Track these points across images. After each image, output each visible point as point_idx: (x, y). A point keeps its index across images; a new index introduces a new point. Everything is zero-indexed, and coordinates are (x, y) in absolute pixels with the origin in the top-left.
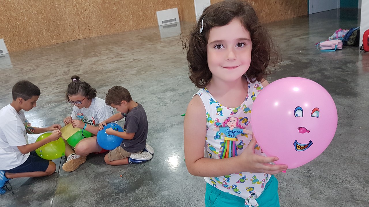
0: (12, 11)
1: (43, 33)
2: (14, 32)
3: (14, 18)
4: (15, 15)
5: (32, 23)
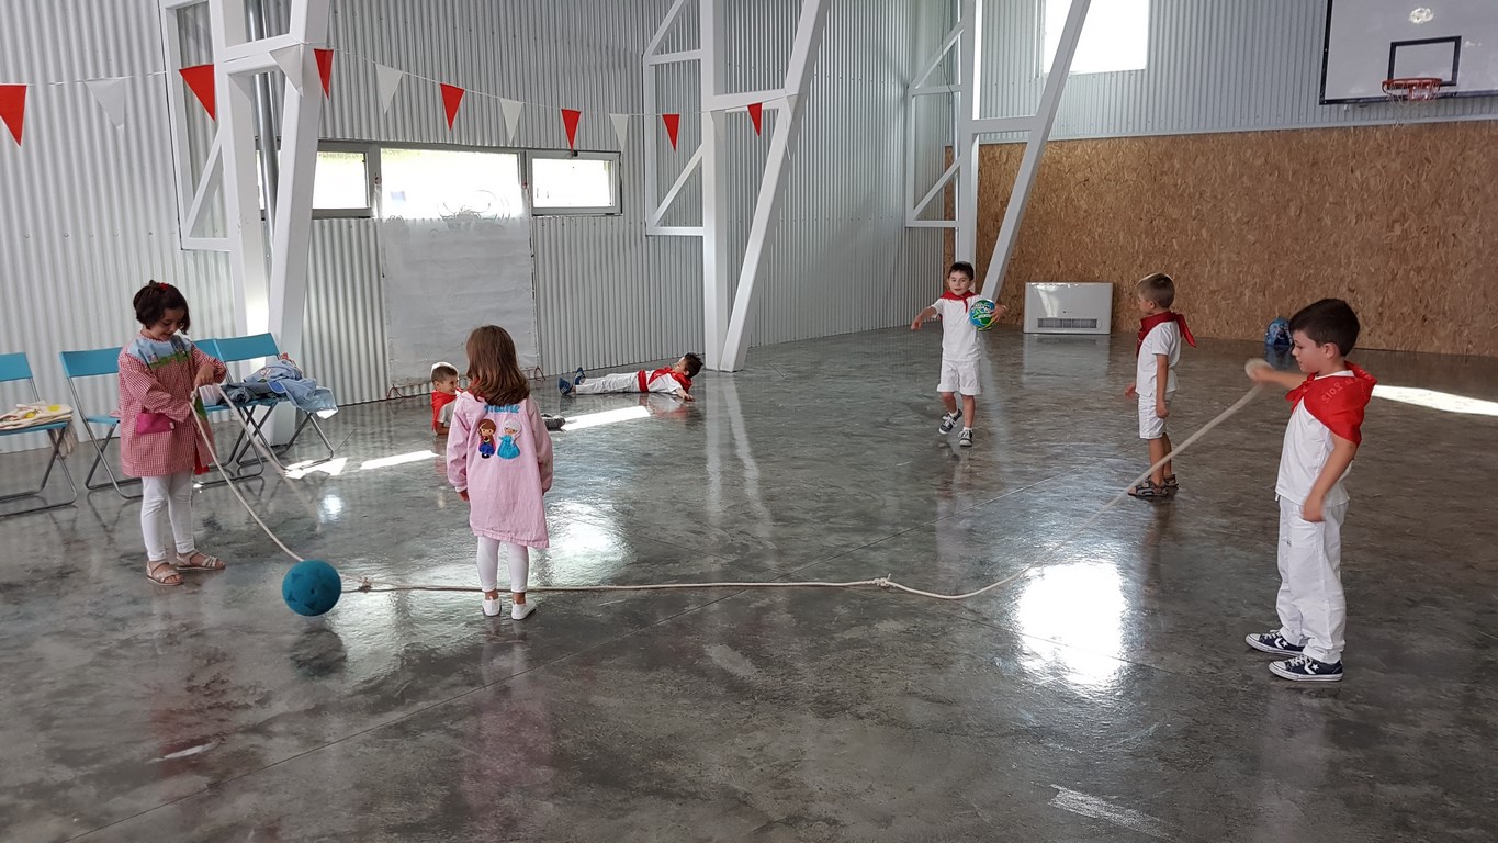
1: (1242, 294)
3: (1168, 224)
4: (1175, 213)
5: (1220, 250)
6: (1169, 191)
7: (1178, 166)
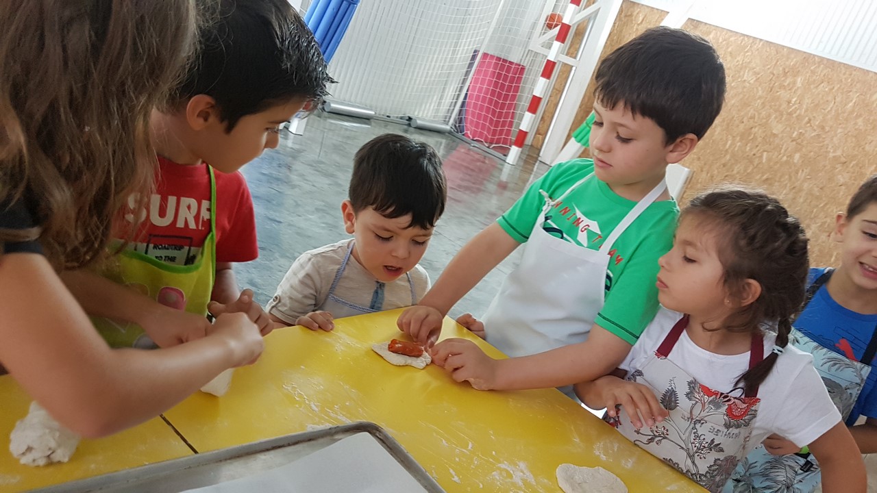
0: (782, 115)
2: (735, 172)
3: (766, 135)
4: (777, 128)
5: (805, 180)
6: (780, 106)
7: (799, 84)
